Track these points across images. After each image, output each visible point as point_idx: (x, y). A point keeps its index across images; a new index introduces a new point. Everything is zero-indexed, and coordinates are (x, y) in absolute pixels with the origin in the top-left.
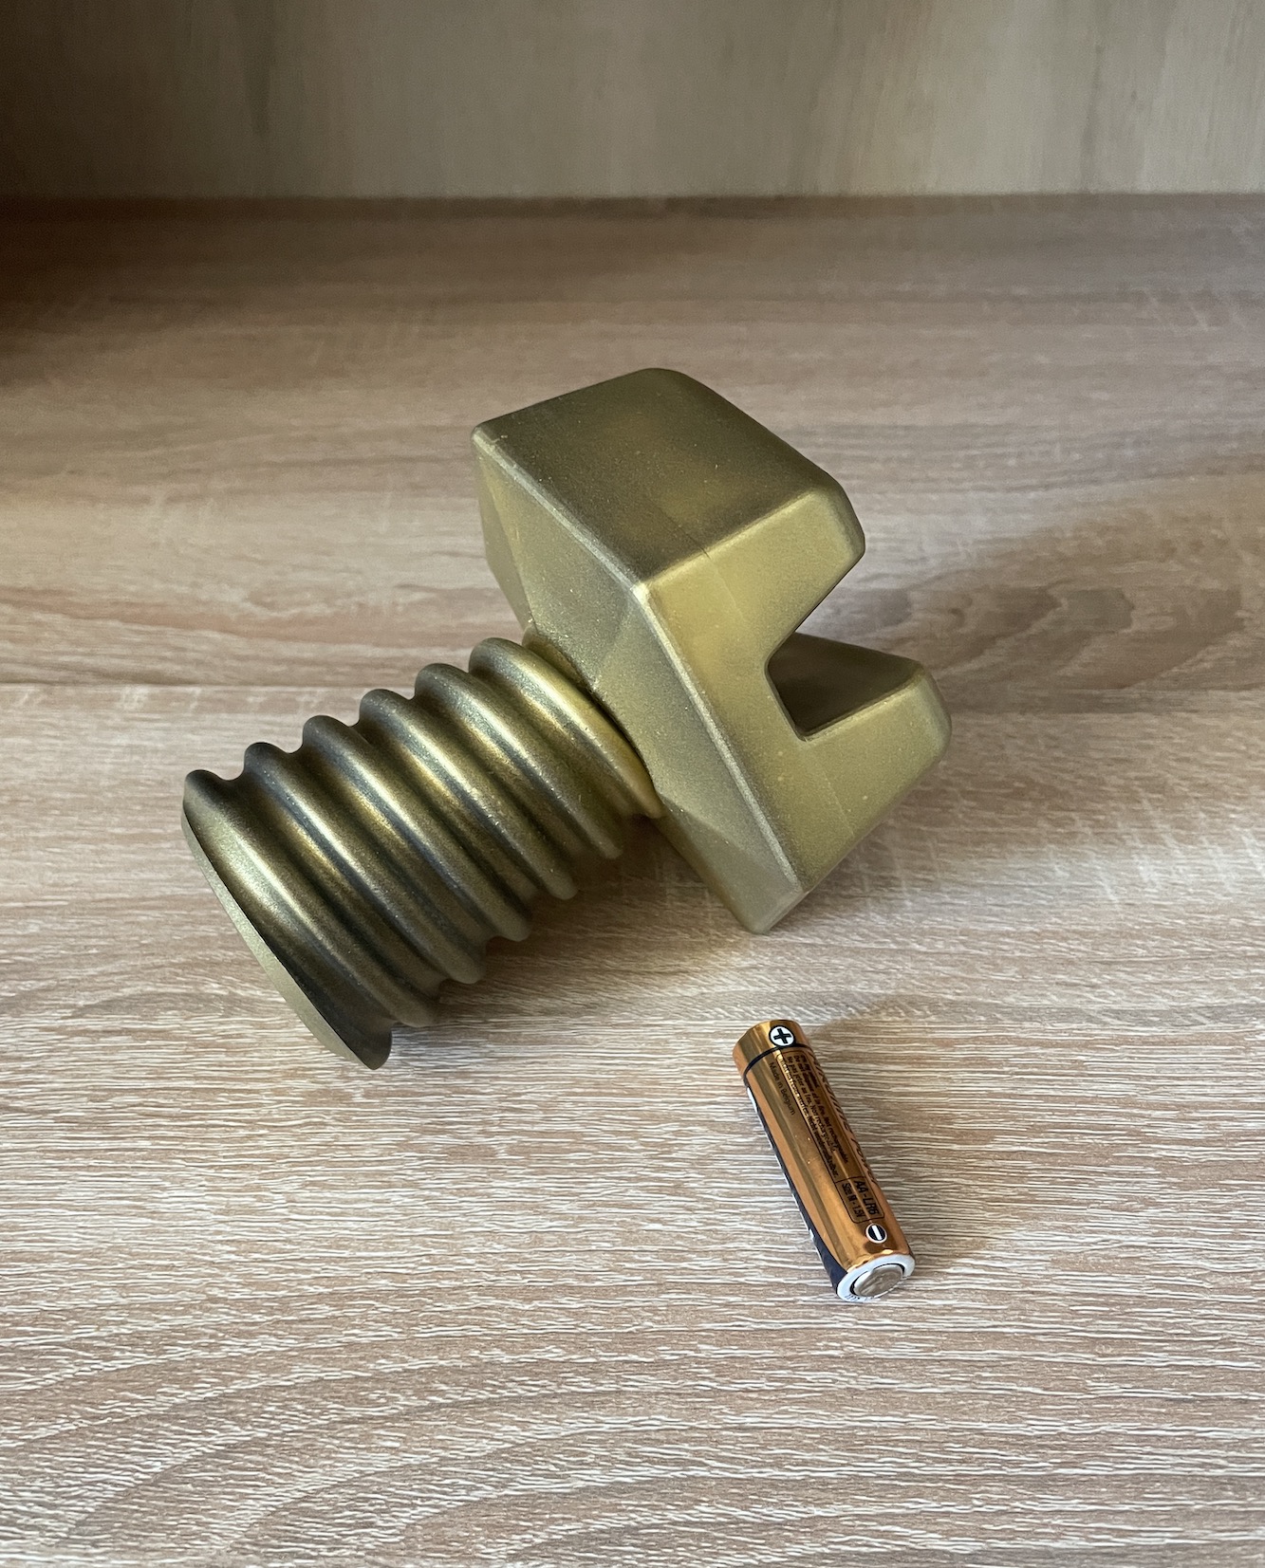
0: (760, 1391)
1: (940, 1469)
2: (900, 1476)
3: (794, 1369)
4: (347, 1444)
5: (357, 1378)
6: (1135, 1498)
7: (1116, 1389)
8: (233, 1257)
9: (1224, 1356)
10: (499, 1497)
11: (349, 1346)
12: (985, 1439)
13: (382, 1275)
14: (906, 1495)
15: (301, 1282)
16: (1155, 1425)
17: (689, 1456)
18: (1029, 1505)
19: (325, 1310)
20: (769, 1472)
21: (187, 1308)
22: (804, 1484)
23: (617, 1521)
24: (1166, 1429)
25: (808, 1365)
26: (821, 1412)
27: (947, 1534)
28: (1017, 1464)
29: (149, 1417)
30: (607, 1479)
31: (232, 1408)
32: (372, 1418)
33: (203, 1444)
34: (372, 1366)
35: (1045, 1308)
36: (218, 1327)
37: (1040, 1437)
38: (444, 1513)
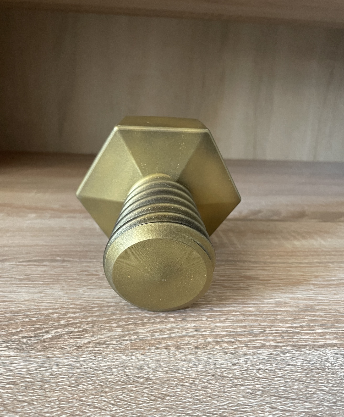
0: (219, 320)
1: (270, 332)
2: (260, 333)
3: (228, 316)
4: (106, 331)
5: (107, 320)
6: (323, 336)
7: (313, 318)
8: (69, 300)
9: (338, 313)
10: (151, 339)
11: (104, 314)
12: (281, 327)
13: (112, 303)
14: (263, 336)
15: (89, 304)
16: (324, 324)
17: (203, 331)
18: (296, 337)
19: (97, 309)
20: (225, 333)
21: (56, 309)
22: (235, 335)
23: (185, 342)
24: (328, 325)
25: (232, 315)
26: (237, 323)
27: (276, 342)
28: (291, 331)
29: (46, 327)
30: (181, 335)
31: (71, 325)
32: (113, 326)
33: (63, 332)
34: (111, 317)
35: (291, 306)
36: (66, 312)
37: (296, 326)
38: (136, 342)
